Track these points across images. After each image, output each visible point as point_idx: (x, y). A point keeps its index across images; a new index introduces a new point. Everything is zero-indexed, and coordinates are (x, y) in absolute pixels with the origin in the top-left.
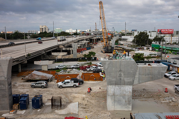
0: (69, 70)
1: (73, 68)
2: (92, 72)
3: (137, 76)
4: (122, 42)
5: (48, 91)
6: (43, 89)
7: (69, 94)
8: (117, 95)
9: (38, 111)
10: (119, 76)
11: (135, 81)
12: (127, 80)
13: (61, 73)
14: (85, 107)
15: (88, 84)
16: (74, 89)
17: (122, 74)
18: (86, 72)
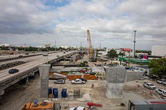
0: (74, 72)
1: (76, 71)
2: (89, 74)
3: (126, 77)
4: (99, 55)
5: (66, 86)
6: (63, 85)
7: (81, 88)
8: (114, 89)
9: (66, 99)
10: (116, 78)
11: (125, 80)
12: (120, 79)
13: (69, 74)
14: (94, 96)
15: (90, 82)
16: (83, 85)
17: (118, 76)
18: (85, 74)
